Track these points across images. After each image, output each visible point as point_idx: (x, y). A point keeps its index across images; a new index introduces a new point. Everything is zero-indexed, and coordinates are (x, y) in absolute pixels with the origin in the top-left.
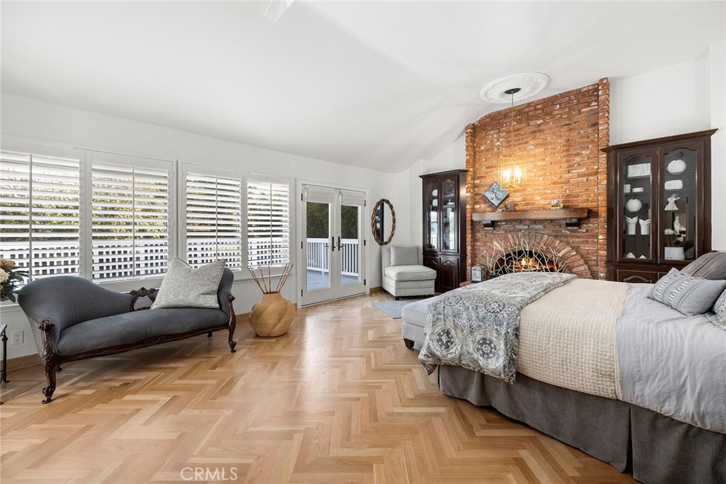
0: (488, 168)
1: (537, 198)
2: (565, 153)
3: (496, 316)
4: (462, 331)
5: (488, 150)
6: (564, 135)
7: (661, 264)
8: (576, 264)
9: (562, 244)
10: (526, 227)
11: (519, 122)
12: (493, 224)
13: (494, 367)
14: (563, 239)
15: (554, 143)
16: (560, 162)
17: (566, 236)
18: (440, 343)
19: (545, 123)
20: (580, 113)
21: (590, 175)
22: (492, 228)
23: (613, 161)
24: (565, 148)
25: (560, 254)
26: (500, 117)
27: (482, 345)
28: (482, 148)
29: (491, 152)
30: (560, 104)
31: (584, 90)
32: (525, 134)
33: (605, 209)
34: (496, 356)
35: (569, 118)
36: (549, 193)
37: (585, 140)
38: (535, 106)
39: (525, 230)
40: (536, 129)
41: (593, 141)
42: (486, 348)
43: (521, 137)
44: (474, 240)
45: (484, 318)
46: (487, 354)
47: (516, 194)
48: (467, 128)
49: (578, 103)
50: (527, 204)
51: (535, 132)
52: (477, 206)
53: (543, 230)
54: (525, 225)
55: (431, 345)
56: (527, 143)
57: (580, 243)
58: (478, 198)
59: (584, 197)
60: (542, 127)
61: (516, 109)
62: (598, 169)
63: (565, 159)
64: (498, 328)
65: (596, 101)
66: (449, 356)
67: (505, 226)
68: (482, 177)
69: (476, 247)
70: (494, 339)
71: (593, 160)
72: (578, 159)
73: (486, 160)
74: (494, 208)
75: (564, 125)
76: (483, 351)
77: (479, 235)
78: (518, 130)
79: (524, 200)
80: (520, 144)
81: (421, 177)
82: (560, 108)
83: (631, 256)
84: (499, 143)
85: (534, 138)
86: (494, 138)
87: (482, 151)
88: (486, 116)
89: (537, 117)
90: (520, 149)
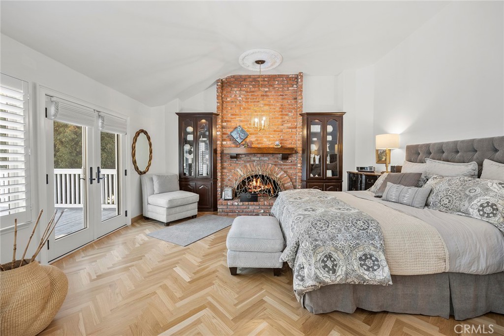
0: (232, 115)
1: (265, 140)
2: (280, 113)
3: (367, 232)
4: (343, 252)
5: (232, 102)
6: (280, 102)
7: (325, 179)
8: (286, 182)
9: (279, 169)
10: (258, 159)
11: (254, 86)
12: (237, 157)
13: (382, 278)
14: (279, 166)
15: (274, 105)
16: (278, 118)
17: (281, 165)
18: (326, 269)
19: (269, 91)
20: (288, 90)
21: (293, 128)
22: (236, 159)
23: (306, 122)
24: (281, 110)
25: (278, 176)
26: (242, 80)
27: (365, 260)
28: (228, 99)
29: (235, 103)
30: (278, 81)
31: (290, 76)
32: (258, 96)
33: (301, 149)
34: (381, 267)
35: (283, 91)
36: (271, 137)
37: (291, 107)
38: (264, 78)
39: (257, 161)
40: (264, 94)
41: (294, 108)
42: (369, 263)
43: (255, 97)
44: (223, 168)
45: (358, 236)
46: (371, 267)
47: (252, 136)
48: (217, 81)
49: (287, 83)
50: (258, 143)
51: (264, 96)
52: (224, 143)
53: (268, 161)
54: (257, 157)
55: (318, 274)
56: (258, 102)
57: (287, 169)
58: (225, 136)
59: (290, 142)
60: (268, 94)
61: (252, 77)
62: (297, 125)
63: (280, 117)
64: (373, 242)
65: (296, 85)
66: (338, 279)
67: (244, 158)
68: (228, 121)
69: (223, 174)
70: (374, 253)
71: (294, 120)
72: (287, 118)
73: (231, 109)
74: (237, 145)
75: (280, 95)
76: (367, 266)
77: (225, 164)
78: (253, 92)
79: (257, 140)
80: (255, 102)
81: (177, 114)
82: (278, 84)
83: (312, 175)
84: (240, 98)
85: (263, 99)
86: (236, 94)
87: (228, 102)
88: (231, 76)
89: (265, 86)
90: (254, 105)
